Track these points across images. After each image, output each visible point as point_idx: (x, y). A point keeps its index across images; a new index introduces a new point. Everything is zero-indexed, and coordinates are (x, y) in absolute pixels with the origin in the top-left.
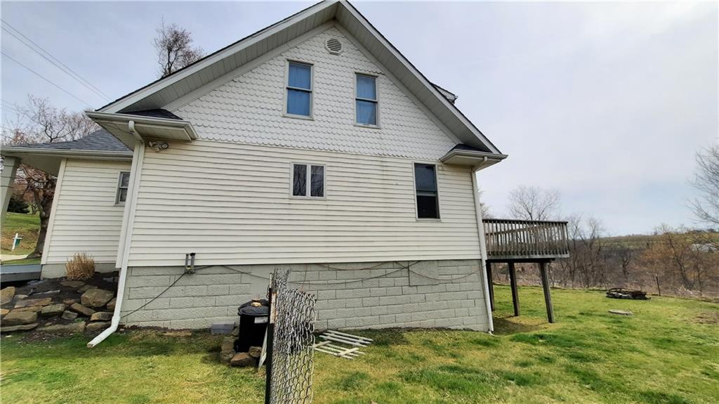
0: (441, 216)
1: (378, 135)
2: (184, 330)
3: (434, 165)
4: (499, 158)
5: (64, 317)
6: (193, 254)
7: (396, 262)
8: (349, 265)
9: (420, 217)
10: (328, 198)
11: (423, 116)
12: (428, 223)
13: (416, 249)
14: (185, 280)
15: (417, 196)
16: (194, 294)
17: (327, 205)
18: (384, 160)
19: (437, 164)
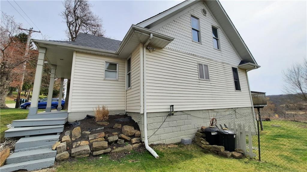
0: (241, 89)
1: (221, 54)
2: (171, 144)
3: (237, 68)
4: (258, 67)
5: (118, 143)
6: (173, 106)
7: (232, 108)
8: (219, 110)
9: (236, 89)
10: (211, 80)
11: (232, 48)
12: (238, 92)
13: (236, 103)
14: (168, 119)
15: (235, 81)
16: (173, 125)
17: (211, 83)
18: (224, 65)
19: (238, 68)
